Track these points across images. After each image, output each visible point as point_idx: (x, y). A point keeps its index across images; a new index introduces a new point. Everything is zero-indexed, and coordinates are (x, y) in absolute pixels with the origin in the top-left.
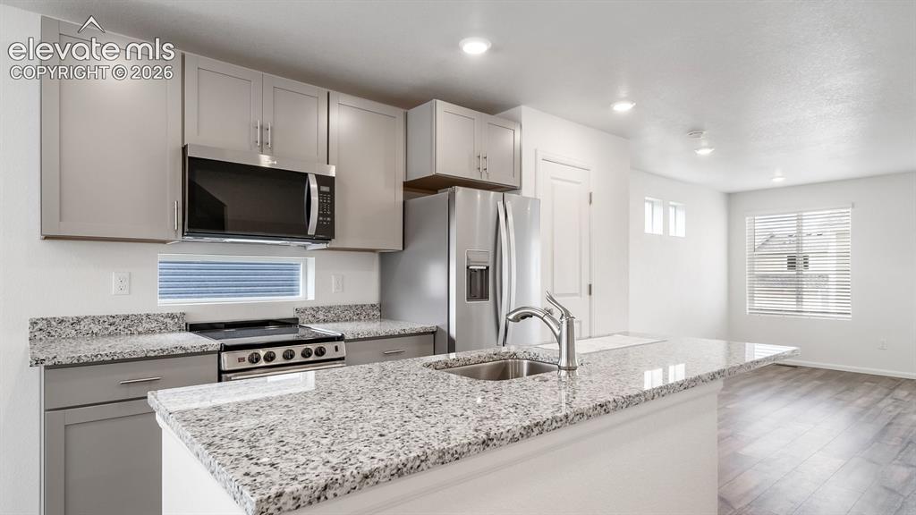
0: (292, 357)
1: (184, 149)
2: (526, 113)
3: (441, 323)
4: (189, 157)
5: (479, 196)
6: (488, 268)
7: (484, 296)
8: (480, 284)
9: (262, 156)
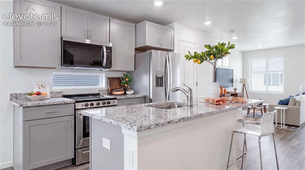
0: (99, 104)
1: (62, 38)
2: (175, 25)
3: (147, 94)
4: (63, 40)
5: (160, 53)
6: (163, 76)
7: (162, 86)
8: (160, 81)
9: (87, 40)
